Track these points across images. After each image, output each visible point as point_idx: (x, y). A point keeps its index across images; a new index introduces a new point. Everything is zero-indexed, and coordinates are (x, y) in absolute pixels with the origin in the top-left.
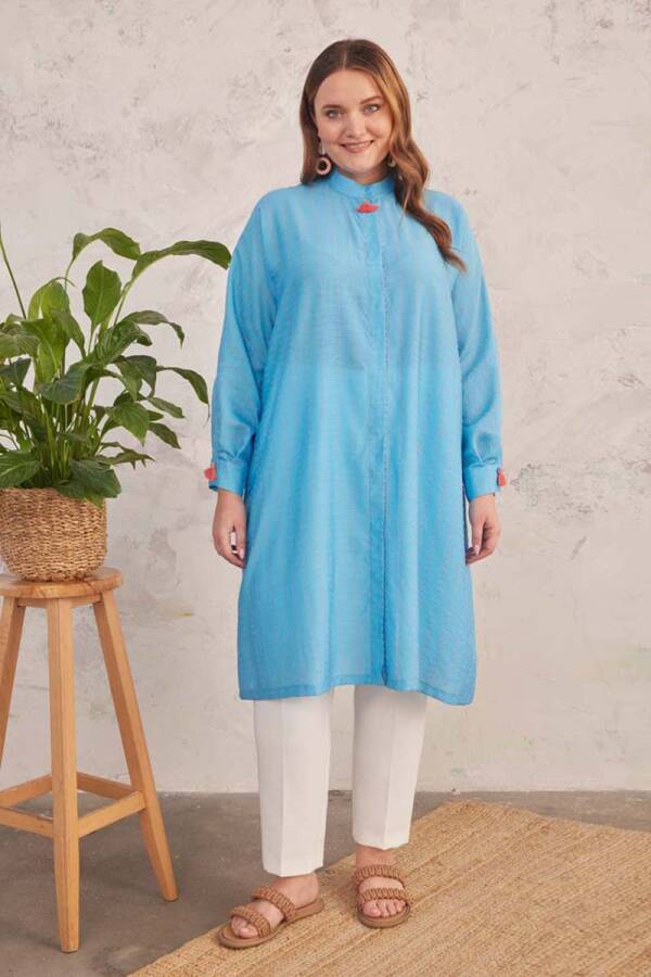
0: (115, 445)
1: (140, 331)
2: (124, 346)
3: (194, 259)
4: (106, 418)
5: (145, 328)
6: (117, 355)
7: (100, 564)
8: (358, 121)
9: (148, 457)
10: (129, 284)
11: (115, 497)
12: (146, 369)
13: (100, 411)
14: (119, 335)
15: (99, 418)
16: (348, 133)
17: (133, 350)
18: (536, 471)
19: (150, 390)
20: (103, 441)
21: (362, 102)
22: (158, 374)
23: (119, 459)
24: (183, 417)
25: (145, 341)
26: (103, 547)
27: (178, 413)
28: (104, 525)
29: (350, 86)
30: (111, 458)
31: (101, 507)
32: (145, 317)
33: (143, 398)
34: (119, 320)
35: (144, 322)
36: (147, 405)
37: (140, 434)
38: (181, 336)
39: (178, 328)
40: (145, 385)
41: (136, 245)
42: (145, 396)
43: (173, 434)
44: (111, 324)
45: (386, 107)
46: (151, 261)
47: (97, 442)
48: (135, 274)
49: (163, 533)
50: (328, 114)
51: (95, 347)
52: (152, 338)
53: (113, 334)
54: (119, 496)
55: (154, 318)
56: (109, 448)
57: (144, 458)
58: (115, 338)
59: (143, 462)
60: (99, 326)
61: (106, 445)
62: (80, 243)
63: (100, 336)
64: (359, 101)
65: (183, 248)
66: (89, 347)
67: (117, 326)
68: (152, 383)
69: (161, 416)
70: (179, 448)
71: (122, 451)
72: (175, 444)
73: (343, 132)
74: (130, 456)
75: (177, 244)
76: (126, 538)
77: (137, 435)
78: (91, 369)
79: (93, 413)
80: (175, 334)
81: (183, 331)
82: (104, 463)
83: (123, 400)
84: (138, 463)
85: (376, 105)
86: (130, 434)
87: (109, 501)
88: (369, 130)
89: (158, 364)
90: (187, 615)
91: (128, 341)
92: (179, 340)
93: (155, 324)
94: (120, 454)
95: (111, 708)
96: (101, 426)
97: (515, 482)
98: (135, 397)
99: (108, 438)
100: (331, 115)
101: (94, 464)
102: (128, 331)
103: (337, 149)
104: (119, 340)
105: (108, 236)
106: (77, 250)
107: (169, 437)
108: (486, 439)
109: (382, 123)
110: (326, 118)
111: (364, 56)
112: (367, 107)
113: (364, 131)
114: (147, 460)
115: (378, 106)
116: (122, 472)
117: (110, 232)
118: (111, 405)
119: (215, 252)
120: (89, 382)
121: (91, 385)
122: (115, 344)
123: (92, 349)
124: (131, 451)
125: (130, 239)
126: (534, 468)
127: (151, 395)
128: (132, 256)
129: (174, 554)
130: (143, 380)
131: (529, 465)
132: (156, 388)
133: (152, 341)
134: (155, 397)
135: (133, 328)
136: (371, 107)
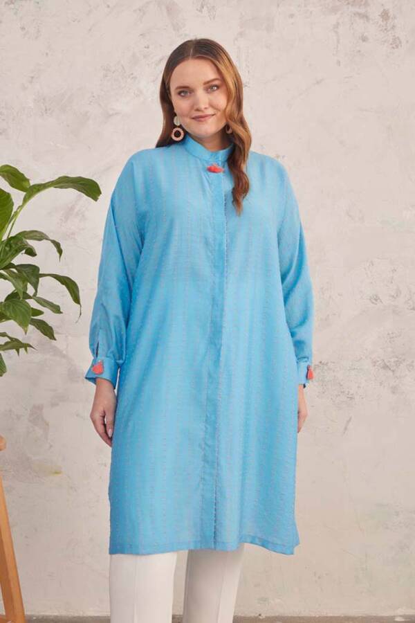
0: (3, 334)
1: (27, 244)
2: (14, 256)
3: (72, 193)
5: (31, 243)
6: (7, 263)
8: (203, 98)
9: (31, 346)
10: (21, 207)
11: (1, 376)
12: (31, 274)
14: (11, 247)
16: (195, 107)
17: (21, 259)
18: (325, 367)
19: (34, 291)
21: (205, 83)
22: (40, 279)
23: (7, 346)
24: (61, 313)
25: (31, 252)
27: (57, 309)
29: (197, 72)
32: (31, 235)
33: (30, 297)
34: (13, 234)
35: (30, 238)
36: (33, 304)
37: (23, 324)
38: (60, 251)
39: (57, 245)
40: (30, 286)
41: (27, 180)
42: (31, 295)
43: (51, 328)
44: (4, 238)
45: (224, 88)
46: (39, 191)
48: (25, 200)
49: (40, 408)
50: (179, 93)
52: (37, 251)
53: (6, 245)
55: (40, 236)
57: (26, 346)
58: (7, 249)
59: (26, 350)
64: (203, 82)
65: (64, 182)
67: (10, 239)
68: (35, 286)
69: (40, 313)
70: (55, 339)
71: (9, 340)
72: (52, 337)
73: (192, 107)
74: (16, 345)
75: (59, 178)
76: (10, 411)
77: (21, 324)
80: (55, 249)
81: (62, 247)
83: (12, 297)
84: (22, 350)
85: (216, 86)
86: (16, 323)
88: (211, 106)
89: (40, 272)
90: (56, 473)
91: (17, 251)
92: (58, 255)
93: (40, 240)
94: (7, 343)
98: (21, 295)
100: (182, 94)
102: (17, 244)
103: (188, 120)
104: (10, 250)
105: (6, 172)
107: (47, 330)
109: (220, 99)
110: (179, 97)
111: (206, 50)
112: (209, 87)
113: (207, 106)
114: (28, 348)
115: (218, 87)
116: (8, 356)
117: (8, 168)
118: (2, 300)
119: (90, 188)
122: (7, 254)
124: (16, 340)
125: (23, 175)
126: (323, 364)
127: (35, 295)
128: (23, 189)
129: (48, 425)
130: (29, 284)
131: (321, 362)
132: (38, 290)
133: (37, 253)
134: (37, 296)
135: (22, 243)
136: (211, 87)
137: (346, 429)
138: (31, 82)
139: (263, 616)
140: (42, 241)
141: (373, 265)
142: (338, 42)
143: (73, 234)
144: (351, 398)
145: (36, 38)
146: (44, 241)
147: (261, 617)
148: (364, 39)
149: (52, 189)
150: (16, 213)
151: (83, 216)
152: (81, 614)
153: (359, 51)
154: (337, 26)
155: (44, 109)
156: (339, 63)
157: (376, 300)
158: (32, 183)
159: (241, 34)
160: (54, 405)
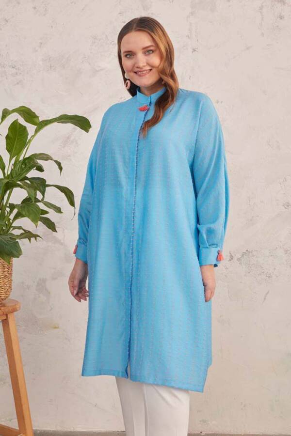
0: (20, 228)
1: (38, 163)
2: (28, 171)
3: (70, 126)
4: (15, 211)
5: (40, 162)
6: (23, 176)
7: (7, 297)
8: (142, 60)
9: (39, 236)
10: (33, 136)
11: (18, 257)
12: (41, 185)
13: (12, 207)
14: (26, 165)
15: (11, 212)
17: (33, 174)
18: (250, 254)
19: (42, 197)
20: (13, 225)
22: (47, 188)
23: (21, 236)
24: (62, 213)
25: (40, 169)
26: (10, 287)
27: (58, 210)
28: (11, 274)
30: (17, 235)
31: (10, 263)
32: (41, 156)
33: (39, 201)
34: (27, 156)
35: (40, 159)
36: (41, 206)
37: (35, 220)
38: (61, 169)
39: (59, 164)
41: (37, 117)
42: (40, 200)
43: (53, 223)
44: (21, 158)
45: (157, 52)
46: (46, 125)
47: (9, 226)
48: (37, 131)
49: (44, 281)
50: (126, 56)
51: (12, 170)
52: (44, 168)
53: (22, 164)
54: (21, 256)
55: (46, 157)
56: (16, 230)
57: (36, 236)
58: (23, 166)
59: (36, 239)
60: (14, 159)
61: (15, 228)
62: (6, 113)
63: (15, 165)
65: (64, 119)
66: (8, 171)
67: (25, 159)
68: (43, 193)
69: (47, 212)
70: (56, 232)
71: (23, 232)
72: (54, 230)
73: (134, 66)
74: (28, 235)
75: (61, 116)
76: (23, 283)
77: (33, 221)
78: (8, 182)
79: (8, 209)
80: (57, 167)
81: (62, 165)
82: (13, 238)
83: (26, 201)
84: (33, 239)
85: (151, 50)
86: (30, 220)
87: (14, 260)
88: (148, 64)
89: (47, 183)
90: (56, 328)
91: (30, 168)
92: (59, 171)
93: (47, 160)
94: (22, 234)
95: (9, 380)
96: (12, 217)
97: (239, 259)
98: (33, 200)
99: (16, 224)
100: (128, 56)
101: (7, 238)
102: (30, 163)
103: (132, 74)
104: (25, 167)
105: (21, 111)
106: (4, 117)
107: (51, 225)
108: (210, 232)
110: (126, 58)
111: (146, 25)
112: (147, 51)
113: (145, 64)
114: (38, 238)
115: (153, 51)
116: (23, 243)
117: (24, 108)
118: (20, 203)
119: (83, 123)
120: (7, 190)
121: (8, 192)
122: (23, 169)
123: (9, 172)
124: (29, 232)
125: (34, 113)
126: (249, 252)
127: (43, 199)
128: (34, 124)
129: (49, 293)
130: (38, 191)
131: (247, 251)
132: (45, 196)
133: (44, 169)
134: (45, 200)
135: (34, 162)
136: (149, 51)
137: (265, 299)
138: (40, 47)
139: (204, 433)
140: (48, 161)
141: (286, 180)
142: (262, 19)
143: (69, 156)
144: (269, 277)
145: (44, 15)
146: (50, 160)
147: (202, 434)
148: (281, 18)
149: (56, 124)
150: (30, 141)
151: (77, 143)
152: (72, 429)
153: (278, 26)
154: (261, 8)
155: (50, 66)
156: (263, 34)
157: (288, 206)
158: (41, 119)
159: (192, 13)
160: (54, 279)
